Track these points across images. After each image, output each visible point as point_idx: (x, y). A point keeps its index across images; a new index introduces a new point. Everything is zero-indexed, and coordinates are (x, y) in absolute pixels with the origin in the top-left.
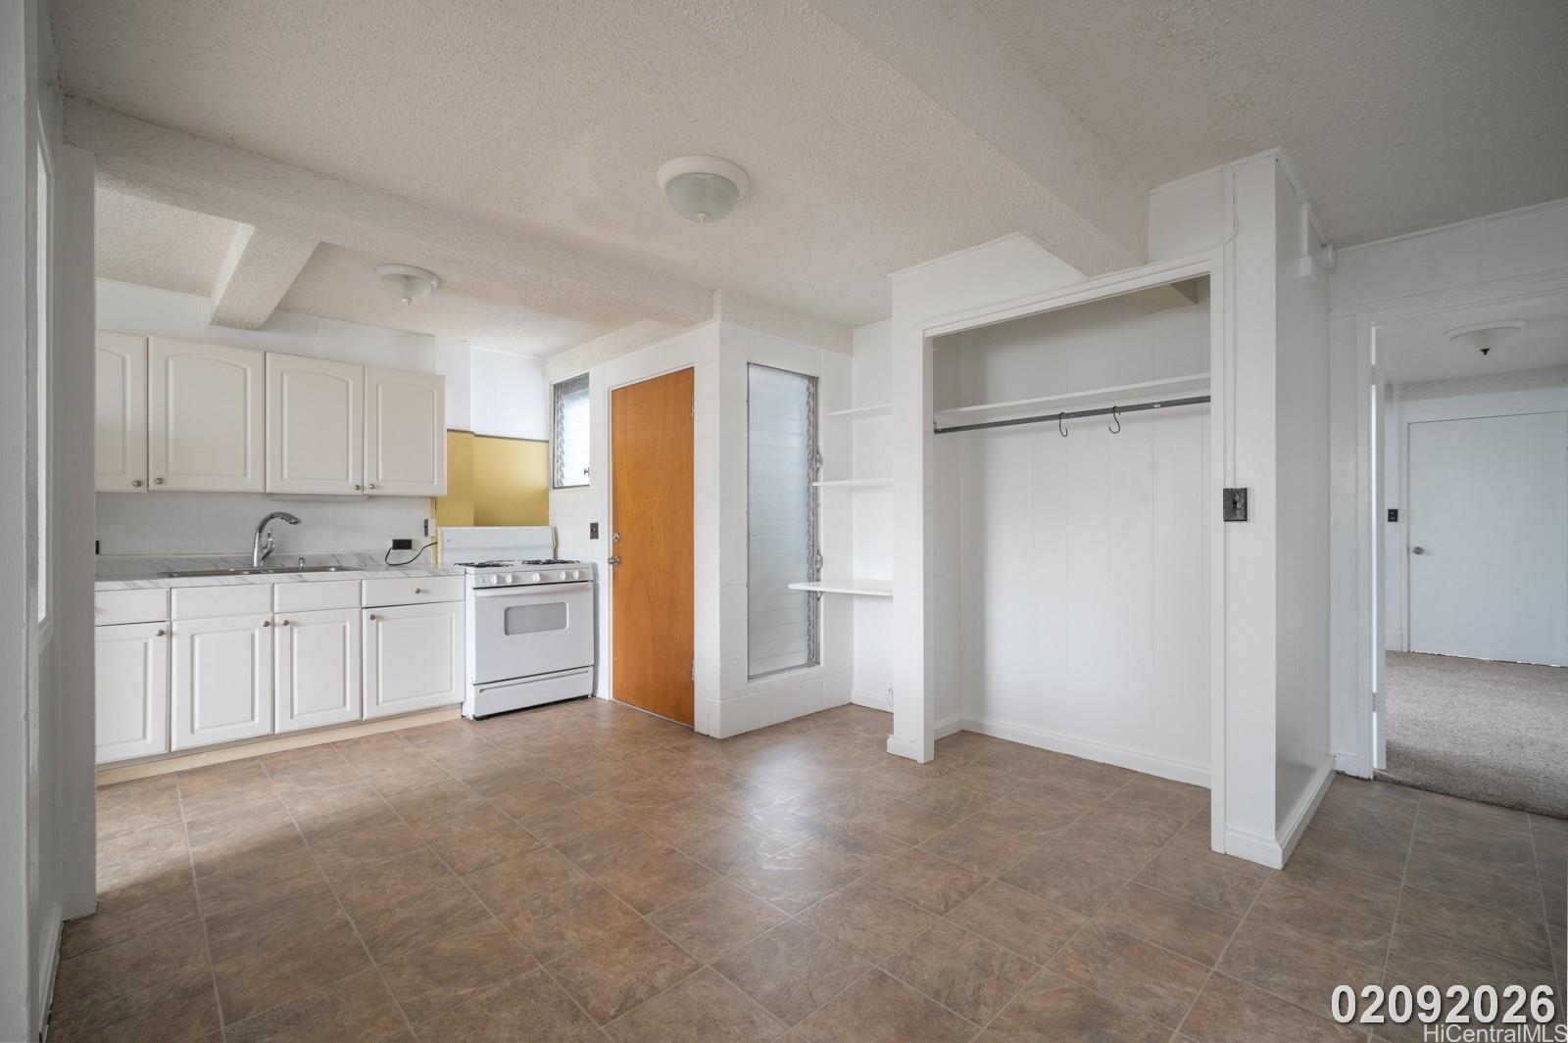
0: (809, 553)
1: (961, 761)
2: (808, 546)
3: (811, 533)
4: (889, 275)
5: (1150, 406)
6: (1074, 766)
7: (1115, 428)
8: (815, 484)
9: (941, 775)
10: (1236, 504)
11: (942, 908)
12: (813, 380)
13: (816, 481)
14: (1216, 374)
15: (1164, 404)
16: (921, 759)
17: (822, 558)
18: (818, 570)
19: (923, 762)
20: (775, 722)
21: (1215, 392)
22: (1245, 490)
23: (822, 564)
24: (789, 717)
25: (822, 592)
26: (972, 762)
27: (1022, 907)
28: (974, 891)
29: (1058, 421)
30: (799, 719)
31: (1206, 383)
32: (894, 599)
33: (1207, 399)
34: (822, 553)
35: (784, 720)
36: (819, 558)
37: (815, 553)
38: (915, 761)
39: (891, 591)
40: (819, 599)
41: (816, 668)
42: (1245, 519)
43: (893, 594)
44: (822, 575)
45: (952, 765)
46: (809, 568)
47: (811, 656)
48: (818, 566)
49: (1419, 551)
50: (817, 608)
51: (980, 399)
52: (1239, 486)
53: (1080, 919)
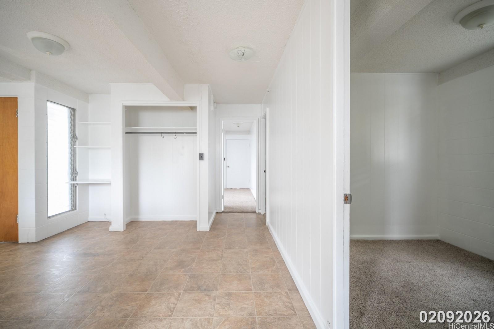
0: (72, 171)
1: (134, 228)
2: (71, 168)
3: (73, 164)
4: (110, 83)
5: (183, 133)
6: (164, 223)
7: (175, 137)
8: (74, 146)
9: (129, 233)
10: (201, 157)
11: (142, 258)
12: (73, 110)
13: (75, 145)
14: (198, 128)
15: (186, 133)
16: (122, 230)
17: (77, 172)
18: (76, 177)
19: (122, 231)
20: (59, 232)
21: (197, 131)
22: (203, 154)
23: (77, 174)
24: (65, 230)
25: (77, 184)
26: (137, 228)
27: (161, 252)
28: (148, 253)
29: (161, 134)
30: (69, 230)
31: (196, 129)
32: (112, 184)
33: (196, 133)
34: (77, 171)
35: (63, 231)
36: (76, 172)
37: (74, 171)
38: (120, 231)
39: (111, 181)
40: (76, 187)
41: (75, 211)
42: (203, 160)
43: (111, 182)
44: (77, 178)
45: (132, 230)
46: (71, 176)
47: (72, 207)
48: (76, 175)
49: (228, 167)
50: (75, 190)
51: (137, 125)
52: (202, 153)
53: (175, 250)
